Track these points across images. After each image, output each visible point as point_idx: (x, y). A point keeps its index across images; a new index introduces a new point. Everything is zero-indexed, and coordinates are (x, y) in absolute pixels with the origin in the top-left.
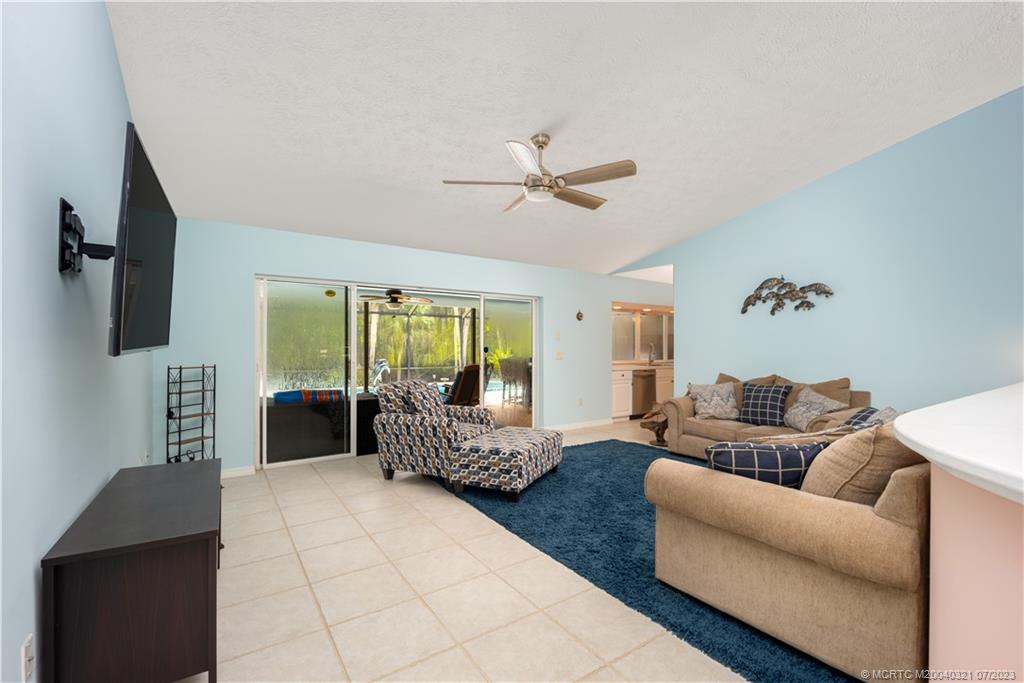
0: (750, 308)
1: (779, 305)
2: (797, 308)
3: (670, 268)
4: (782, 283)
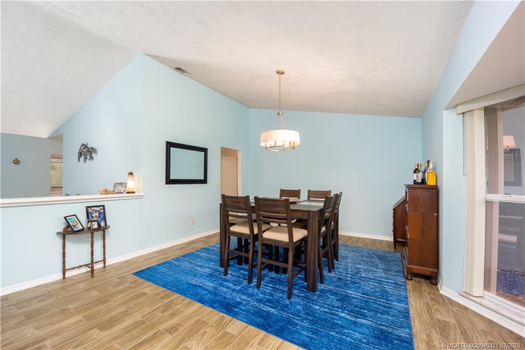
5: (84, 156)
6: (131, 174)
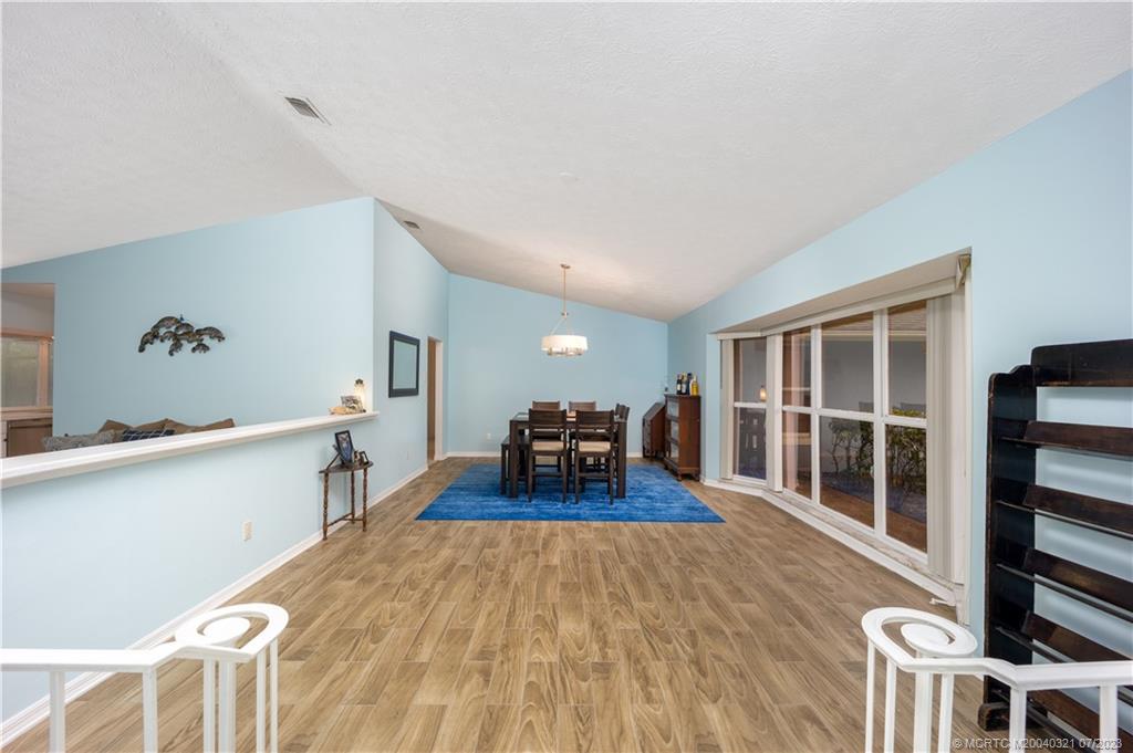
5: (171, 342)
6: (359, 382)
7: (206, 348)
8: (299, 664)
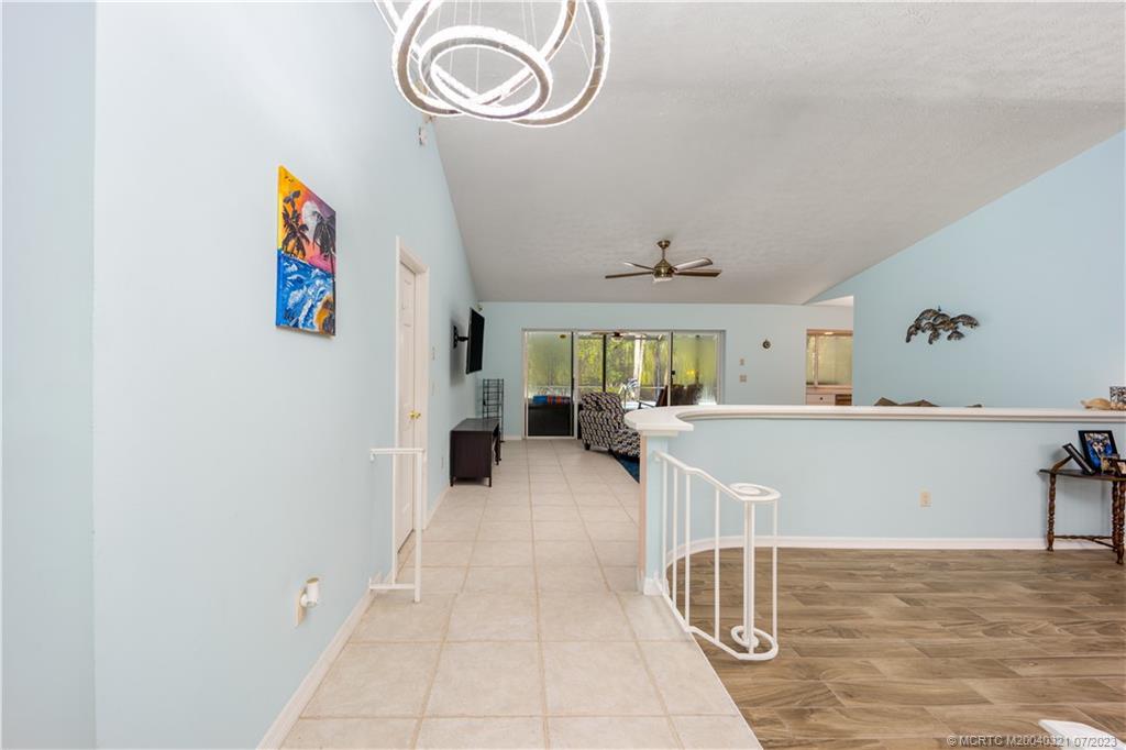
0: (913, 337)
1: (935, 336)
2: (949, 338)
3: (852, 297)
4: (937, 314)
5: (929, 332)
7: (960, 336)
8: (903, 604)
